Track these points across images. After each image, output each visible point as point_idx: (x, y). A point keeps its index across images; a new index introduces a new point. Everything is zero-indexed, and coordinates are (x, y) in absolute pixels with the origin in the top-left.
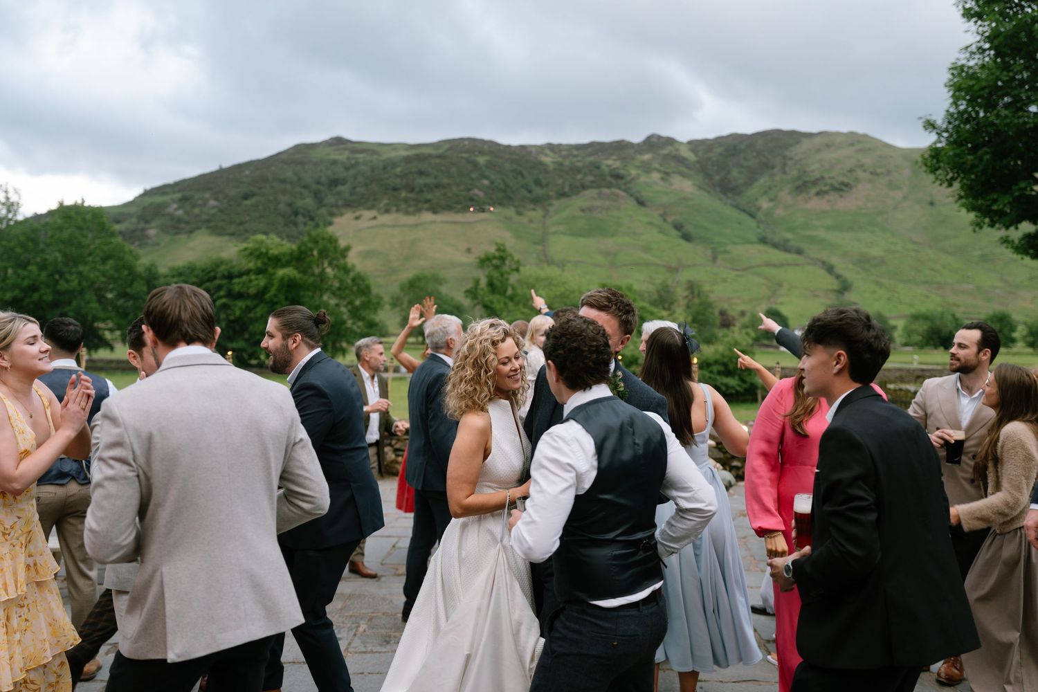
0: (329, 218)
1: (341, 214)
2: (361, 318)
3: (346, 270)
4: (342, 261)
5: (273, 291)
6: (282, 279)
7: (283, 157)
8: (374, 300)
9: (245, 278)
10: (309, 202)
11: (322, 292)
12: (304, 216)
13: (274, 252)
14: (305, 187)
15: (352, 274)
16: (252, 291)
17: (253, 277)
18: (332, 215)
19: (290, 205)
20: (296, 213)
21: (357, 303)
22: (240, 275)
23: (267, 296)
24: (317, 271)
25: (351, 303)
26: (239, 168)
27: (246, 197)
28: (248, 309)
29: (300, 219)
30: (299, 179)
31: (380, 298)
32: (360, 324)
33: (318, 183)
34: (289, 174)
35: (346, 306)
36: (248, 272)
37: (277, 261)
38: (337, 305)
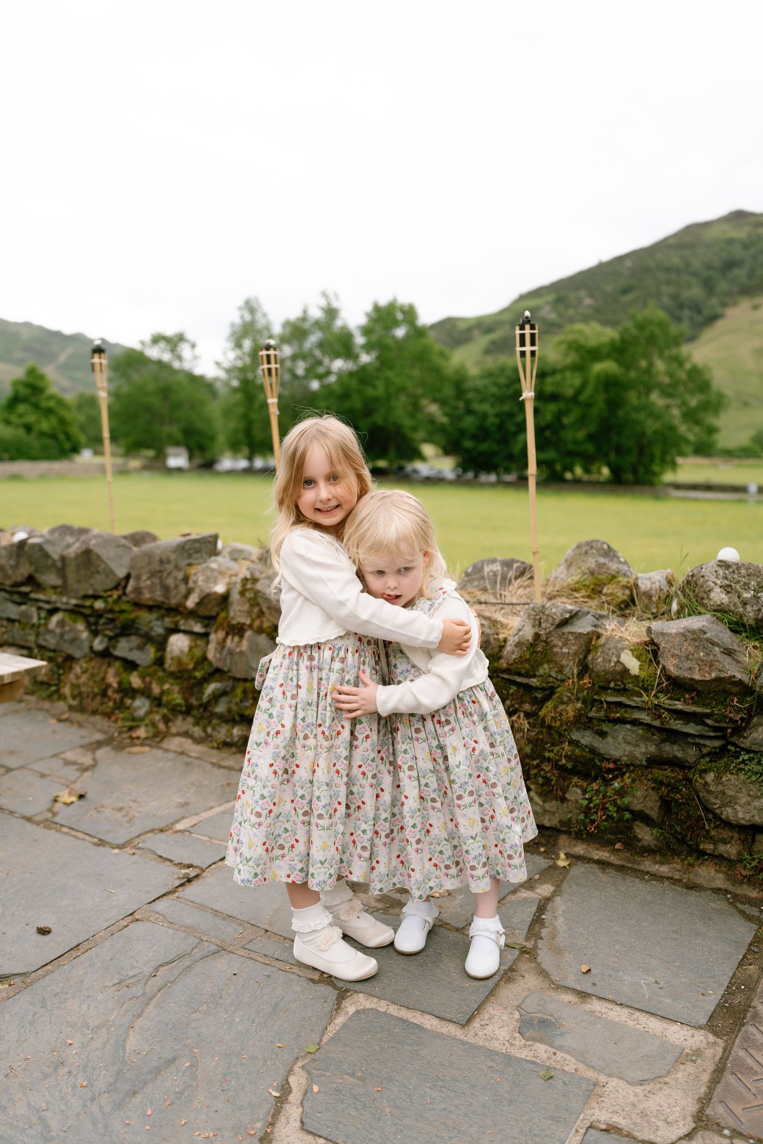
0: (719, 310)
1: (735, 304)
2: (697, 422)
3: (678, 361)
4: (674, 351)
5: (589, 390)
6: (598, 376)
7: (671, 241)
8: (713, 397)
9: (558, 377)
10: (696, 292)
11: (648, 389)
12: (690, 308)
13: (593, 342)
14: (694, 274)
15: (688, 366)
16: (569, 392)
17: (568, 374)
18: (724, 305)
19: (675, 297)
20: (681, 306)
21: (693, 402)
22: (554, 372)
23: (583, 397)
24: (643, 364)
25: (684, 403)
26: (619, 260)
27: (625, 291)
28: (560, 415)
29: (686, 313)
30: (687, 265)
31: (721, 396)
32: (697, 429)
33: (709, 267)
34: (675, 260)
35: (679, 407)
36: (562, 370)
37: (595, 354)
38: (668, 407)
